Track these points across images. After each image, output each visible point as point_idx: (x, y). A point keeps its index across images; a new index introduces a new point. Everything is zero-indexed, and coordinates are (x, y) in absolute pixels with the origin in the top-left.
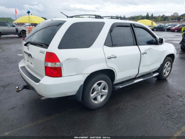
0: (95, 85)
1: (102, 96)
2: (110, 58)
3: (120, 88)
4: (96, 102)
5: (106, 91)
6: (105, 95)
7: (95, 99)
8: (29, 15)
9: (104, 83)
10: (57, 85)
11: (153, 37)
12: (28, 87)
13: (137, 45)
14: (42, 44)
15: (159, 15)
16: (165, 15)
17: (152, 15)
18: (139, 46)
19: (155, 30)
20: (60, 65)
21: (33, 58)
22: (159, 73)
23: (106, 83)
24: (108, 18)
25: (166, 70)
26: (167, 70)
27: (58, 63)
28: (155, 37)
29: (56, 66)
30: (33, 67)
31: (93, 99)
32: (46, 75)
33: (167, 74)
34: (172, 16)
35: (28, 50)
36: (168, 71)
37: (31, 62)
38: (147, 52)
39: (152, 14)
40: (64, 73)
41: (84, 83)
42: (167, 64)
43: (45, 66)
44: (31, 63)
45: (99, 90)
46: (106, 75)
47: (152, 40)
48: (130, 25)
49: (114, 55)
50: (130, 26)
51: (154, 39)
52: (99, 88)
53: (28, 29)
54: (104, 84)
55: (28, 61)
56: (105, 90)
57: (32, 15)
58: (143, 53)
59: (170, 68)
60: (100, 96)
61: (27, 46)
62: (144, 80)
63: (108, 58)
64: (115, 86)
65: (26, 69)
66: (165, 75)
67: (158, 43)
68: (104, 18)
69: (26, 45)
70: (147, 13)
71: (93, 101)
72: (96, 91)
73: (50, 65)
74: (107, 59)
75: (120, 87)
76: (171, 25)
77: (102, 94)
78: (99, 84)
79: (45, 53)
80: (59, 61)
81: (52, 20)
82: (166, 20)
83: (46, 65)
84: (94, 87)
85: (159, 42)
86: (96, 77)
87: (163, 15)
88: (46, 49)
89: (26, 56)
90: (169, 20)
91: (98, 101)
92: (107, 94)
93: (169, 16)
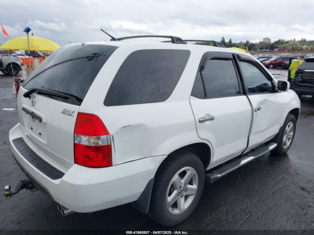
0: (176, 177)
1: (186, 197)
2: (203, 121)
3: (218, 177)
4: (176, 212)
5: (195, 187)
6: (193, 195)
7: (175, 205)
8: (28, 36)
9: (190, 171)
10: (102, 185)
11: (268, 79)
12: (30, 184)
13: (245, 93)
14: (67, 96)
15: (240, 41)
16: (250, 42)
17: (230, 41)
18: (249, 96)
19: (271, 66)
20: (109, 141)
21: (46, 124)
22: (276, 143)
23: (194, 172)
24: (195, 42)
25: (287, 137)
26: (289, 137)
27: (103, 137)
28: (270, 79)
29: (100, 143)
30: (45, 142)
31: (171, 207)
32: (75, 163)
33: (288, 144)
34: (261, 43)
35: (33, 106)
36: (289, 139)
37: (39, 131)
38: (261, 106)
39: (230, 39)
40: (116, 157)
41: (155, 176)
42: (289, 126)
43: (75, 144)
44: (40, 134)
45: (183, 186)
46: (194, 155)
47: (266, 84)
48: (232, 57)
49: (209, 115)
50: (231, 59)
51: (269, 83)
52: (183, 181)
53: (21, 61)
54: (191, 174)
55: (32, 128)
56: (192, 185)
57: (33, 35)
58: (256, 109)
59: (292, 133)
60: (183, 197)
61: (30, 98)
62: (255, 159)
63: (200, 122)
64: (209, 175)
65: (26, 144)
66: (285, 147)
67: (277, 89)
68: (187, 42)
69: (27, 95)
70: (222, 38)
71: (170, 209)
72: (176, 189)
73: (85, 140)
74: (198, 122)
75: (219, 175)
76: (262, 58)
77: (188, 193)
78: (183, 175)
79: (75, 115)
80: (106, 132)
81: (83, 45)
82: (253, 49)
83: (76, 142)
84: (174, 182)
85: (278, 87)
86: (177, 161)
87: (247, 42)
88: (78, 107)
89: (27, 118)
90: (256, 50)
91: (180, 209)
92: (195, 192)
93: (256, 44)
